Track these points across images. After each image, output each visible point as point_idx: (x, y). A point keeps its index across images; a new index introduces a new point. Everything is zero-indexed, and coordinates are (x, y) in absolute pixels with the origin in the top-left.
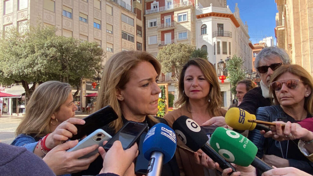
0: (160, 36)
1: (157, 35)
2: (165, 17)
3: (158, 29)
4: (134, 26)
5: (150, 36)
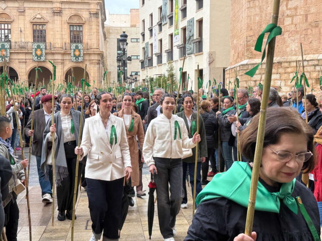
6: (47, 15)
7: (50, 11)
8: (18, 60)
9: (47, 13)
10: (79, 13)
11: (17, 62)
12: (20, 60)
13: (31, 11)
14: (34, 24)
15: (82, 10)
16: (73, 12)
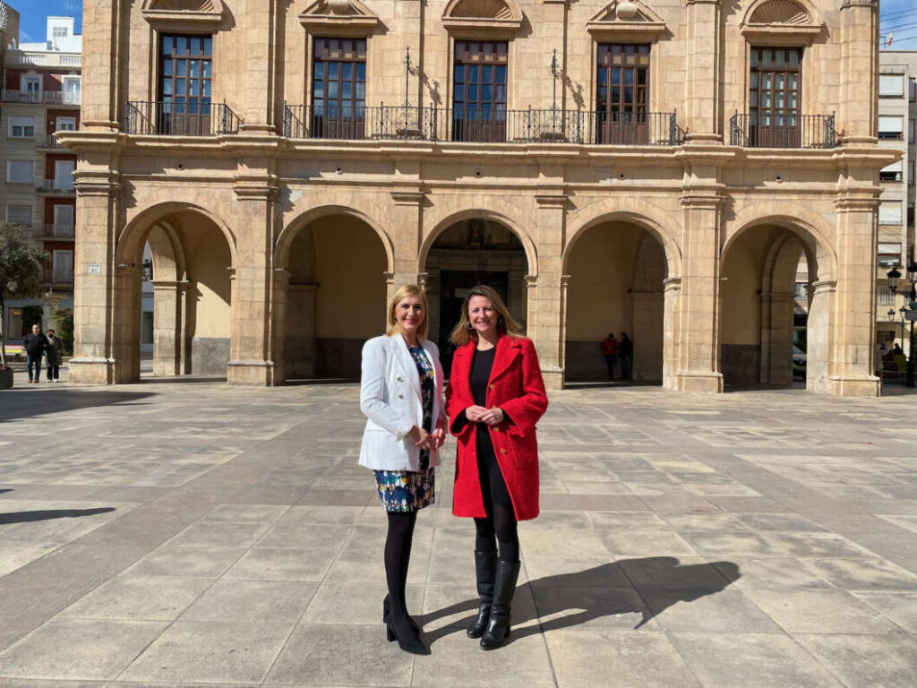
0: (43, 165)
1: (32, 161)
2: (58, 118)
3: (37, 147)
5: (13, 161)
12: (541, 193)
14: (605, 40)
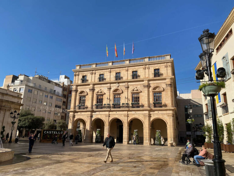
4: (62, 102)
6: (141, 88)
7: (142, 86)
8: (123, 115)
9: (140, 87)
10: (159, 85)
11: (123, 116)
12: (124, 115)
13: (132, 87)
14: (133, 94)
15: (161, 83)
16: (156, 85)
